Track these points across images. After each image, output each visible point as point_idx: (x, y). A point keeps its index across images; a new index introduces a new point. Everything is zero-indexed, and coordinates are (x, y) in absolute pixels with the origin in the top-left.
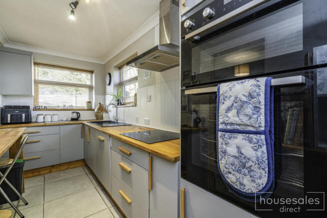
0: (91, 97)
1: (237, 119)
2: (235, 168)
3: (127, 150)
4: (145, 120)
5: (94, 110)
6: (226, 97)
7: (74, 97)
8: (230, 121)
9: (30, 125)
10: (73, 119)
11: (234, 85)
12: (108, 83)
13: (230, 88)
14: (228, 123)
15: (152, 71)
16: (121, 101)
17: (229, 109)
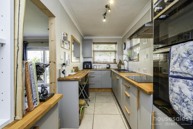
0: (115, 56)
1: (179, 69)
2: (178, 101)
3: (128, 85)
4: (144, 70)
5: (117, 63)
6: (174, 55)
7: (109, 57)
8: (175, 70)
9: (91, 70)
10: (107, 68)
11: (179, 46)
12: (124, 48)
13: (177, 48)
14: (174, 72)
15: (148, 39)
16: (131, 58)
17: (175, 62)
